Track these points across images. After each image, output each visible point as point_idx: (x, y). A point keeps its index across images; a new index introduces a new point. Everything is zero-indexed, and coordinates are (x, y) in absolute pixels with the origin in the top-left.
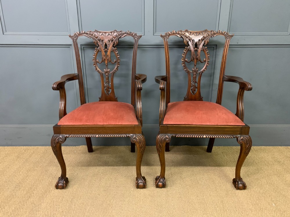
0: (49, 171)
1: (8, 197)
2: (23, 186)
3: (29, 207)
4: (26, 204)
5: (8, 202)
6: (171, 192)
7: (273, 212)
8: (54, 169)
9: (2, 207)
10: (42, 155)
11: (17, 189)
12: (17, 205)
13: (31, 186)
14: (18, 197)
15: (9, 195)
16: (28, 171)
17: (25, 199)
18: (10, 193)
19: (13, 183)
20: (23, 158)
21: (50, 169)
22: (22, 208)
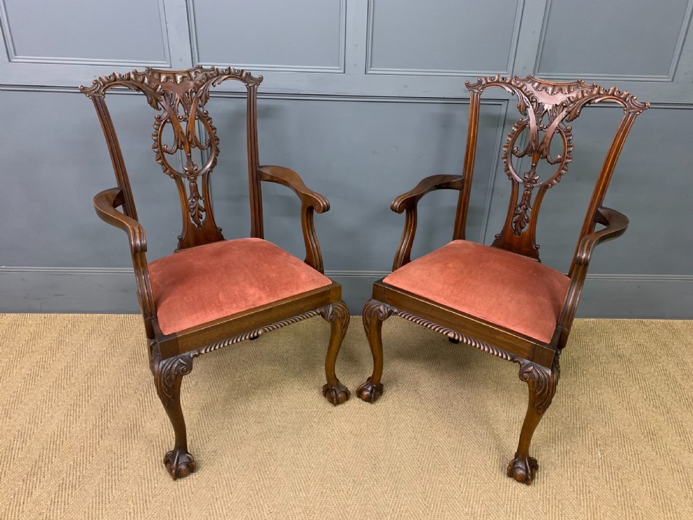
0: (134, 376)
1: (56, 437)
2: (84, 410)
3: (103, 458)
4: (97, 454)
5: (58, 447)
6: (395, 425)
7: (597, 470)
8: (144, 371)
9: (47, 460)
10: (113, 335)
11: (72, 419)
12: (77, 454)
13: (100, 412)
14: (77, 437)
15: (56, 432)
16: (89, 375)
17: (91, 441)
18: (58, 427)
19: (60, 403)
20: (72, 344)
21: (136, 372)
22: (90, 463)
